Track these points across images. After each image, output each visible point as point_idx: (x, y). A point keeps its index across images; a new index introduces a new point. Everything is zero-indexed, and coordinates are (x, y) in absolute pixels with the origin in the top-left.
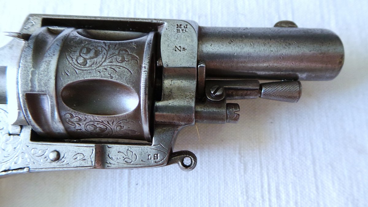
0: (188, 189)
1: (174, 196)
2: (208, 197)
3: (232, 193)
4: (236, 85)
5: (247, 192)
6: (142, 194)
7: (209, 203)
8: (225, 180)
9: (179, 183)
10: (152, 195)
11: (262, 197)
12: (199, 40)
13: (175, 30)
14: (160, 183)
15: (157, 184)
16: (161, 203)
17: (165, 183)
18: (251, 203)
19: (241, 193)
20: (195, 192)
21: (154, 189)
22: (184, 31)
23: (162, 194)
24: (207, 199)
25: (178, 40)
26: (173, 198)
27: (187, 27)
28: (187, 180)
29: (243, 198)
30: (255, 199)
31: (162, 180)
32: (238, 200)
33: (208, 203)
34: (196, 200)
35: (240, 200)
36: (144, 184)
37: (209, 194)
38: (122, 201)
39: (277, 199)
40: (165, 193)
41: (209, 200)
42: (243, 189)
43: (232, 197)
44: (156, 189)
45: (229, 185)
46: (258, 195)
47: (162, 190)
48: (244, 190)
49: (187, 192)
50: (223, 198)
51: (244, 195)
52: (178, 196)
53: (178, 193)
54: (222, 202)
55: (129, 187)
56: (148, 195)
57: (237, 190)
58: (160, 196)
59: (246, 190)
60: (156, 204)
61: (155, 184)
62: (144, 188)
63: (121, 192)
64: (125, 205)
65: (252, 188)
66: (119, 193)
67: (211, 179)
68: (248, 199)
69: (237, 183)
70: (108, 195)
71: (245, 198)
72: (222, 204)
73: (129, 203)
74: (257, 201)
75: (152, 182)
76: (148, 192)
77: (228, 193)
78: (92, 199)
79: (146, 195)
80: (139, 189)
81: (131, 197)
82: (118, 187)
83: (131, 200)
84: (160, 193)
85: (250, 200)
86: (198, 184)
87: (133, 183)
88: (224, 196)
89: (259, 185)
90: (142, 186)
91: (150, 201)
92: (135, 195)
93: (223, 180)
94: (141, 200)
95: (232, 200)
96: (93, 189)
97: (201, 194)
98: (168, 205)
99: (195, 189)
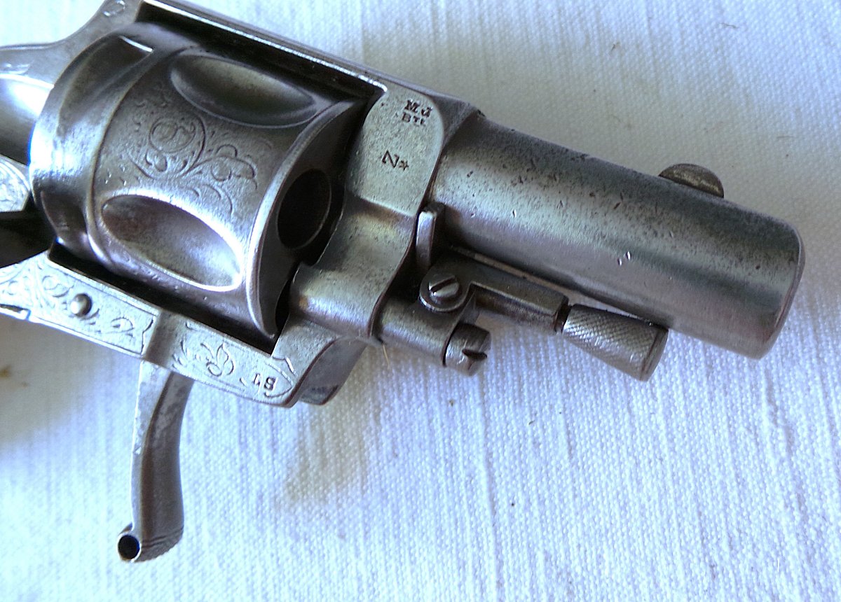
0: (643, 507)
1: (608, 526)
2: (696, 523)
3: (759, 508)
5: (801, 501)
6: (527, 527)
7: (702, 539)
8: (737, 476)
9: (618, 494)
10: (554, 529)
14: (571, 497)
15: (561, 501)
16: (579, 547)
17: (583, 495)
18: (815, 529)
19: (786, 506)
20: (662, 513)
21: (557, 512)
23: (579, 525)
24: (694, 527)
26: (607, 531)
28: (639, 482)
29: (793, 519)
30: (824, 517)
31: (574, 489)
32: (777, 523)
33: (698, 538)
34: (666, 533)
35: (783, 523)
36: (528, 501)
37: (700, 514)
38: (480, 549)
40: (585, 521)
41: (702, 531)
42: (789, 493)
43: (761, 517)
44: (561, 512)
45: (750, 487)
47: (577, 514)
48: (793, 497)
49: (642, 515)
50: (738, 523)
51: (793, 509)
52: (618, 525)
53: (617, 517)
54: (735, 532)
55: (494, 512)
56: (543, 530)
57: (773, 498)
58: (574, 530)
59: (799, 497)
60: (567, 551)
61: (557, 501)
62: (531, 514)
63: (477, 527)
64: (490, 558)
65: (813, 490)
66: (472, 529)
67: (700, 476)
68: (805, 519)
69: (770, 481)
70: (446, 538)
71: (798, 519)
72: (737, 539)
73: (498, 552)
74: (831, 524)
75: (551, 495)
76: (542, 522)
77: (749, 509)
78: (410, 549)
79: (539, 530)
80: (520, 516)
81: (503, 536)
82: (466, 514)
83: (503, 544)
84: (573, 522)
85: (810, 521)
86: (666, 491)
87: (503, 503)
88: (740, 518)
89: (831, 480)
90: (526, 509)
91: (551, 544)
92: (512, 532)
93: (733, 475)
94: (528, 544)
95: (762, 525)
96: (409, 524)
97: (678, 516)
98: (597, 549)
99: (661, 505)
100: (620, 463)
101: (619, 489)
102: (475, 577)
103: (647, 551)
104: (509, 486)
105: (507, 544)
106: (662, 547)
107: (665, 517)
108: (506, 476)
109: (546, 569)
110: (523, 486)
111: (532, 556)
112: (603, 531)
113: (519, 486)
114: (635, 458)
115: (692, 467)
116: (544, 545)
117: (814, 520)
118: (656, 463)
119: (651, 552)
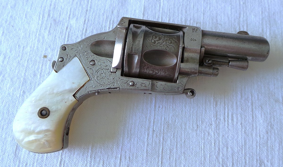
0: (186, 112)
1: (178, 114)
2: (196, 117)
3: (208, 116)
4: (217, 59)
5: (216, 116)
6: (161, 112)
7: (197, 120)
8: (205, 109)
9: (181, 108)
10: (167, 113)
11: (224, 119)
12: (202, 37)
13: (192, 31)
14: (172, 108)
15: (170, 108)
16: (171, 118)
17: (174, 108)
18: (218, 122)
19: (213, 116)
20: (189, 114)
21: (168, 110)
22: (196, 32)
23: (172, 113)
25: (193, 36)
27: (197, 30)
28: (186, 107)
29: (214, 119)
30: (220, 120)
31: (173, 106)
32: (211, 119)
33: (196, 120)
34: (190, 118)
35: (212, 120)
36: (163, 107)
38: (151, 115)
39: (232, 121)
40: (174, 113)
41: (197, 118)
42: (214, 114)
43: (208, 118)
44: (169, 110)
45: (207, 112)
46: (222, 118)
47: (172, 111)
48: (215, 115)
49: (185, 113)
50: (204, 118)
51: (215, 117)
52: (180, 115)
53: (180, 113)
54: (203, 120)
55: (155, 108)
56: (165, 113)
57: (211, 115)
58: (171, 114)
59: (216, 115)
60: (169, 118)
61: (169, 108)
62: (163, 109)
63: (151, 110)
64: (153, 117)
65: (219, 114)
66: (150, 110)
67: (198, 108)
68: (216, 119)
69: (211, 111)
70: (144, 111)
71: (215, 119)
72: (203, 121)
73: (155, 116)
74: (221, 121)
75: (167, 107)
76: (165, 111)
77: (206, 116)
78: (135, 112)
79: (164, 113)
80: (160, 109)
81: (156, 113)
82: (149, 107)
83: (156, 114)
84: (171, 113)
85: (217, 120)
86: (191, 110)
87: (157, 107)
88: (204, 117)
89: (223, 113)
90: (162, 108)
91: (166, 116)
92: (158, 112)
93: (204, 109)
94: (161, 115)
95: (208, 119)
96: (136, 107)
97: (192, 115)
98: (175, 119)
99: (189, 112)
100: (183, 103)
101: (182, 108)
102: (149, 120)
103: (185, 121)
104: (159, 103)
105: (157, 115)
106: (188, 120)
107: (190, 114)
108: (159, 101)
109: (164, 121)
110: (162, 104)
111: (161, 118)
112: (177, 115)
113: (161, 104)
114: (186, 102)
115: (197, 106)
116: (164, 116)
117: (218, 120)
118: (190, 104)
119: (186, 121)
